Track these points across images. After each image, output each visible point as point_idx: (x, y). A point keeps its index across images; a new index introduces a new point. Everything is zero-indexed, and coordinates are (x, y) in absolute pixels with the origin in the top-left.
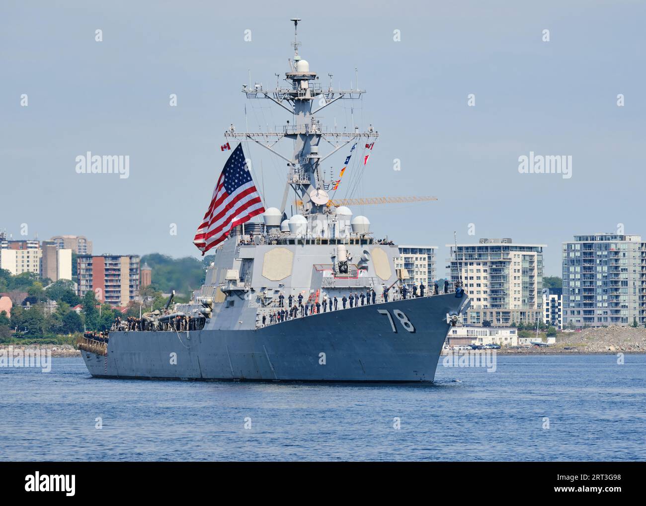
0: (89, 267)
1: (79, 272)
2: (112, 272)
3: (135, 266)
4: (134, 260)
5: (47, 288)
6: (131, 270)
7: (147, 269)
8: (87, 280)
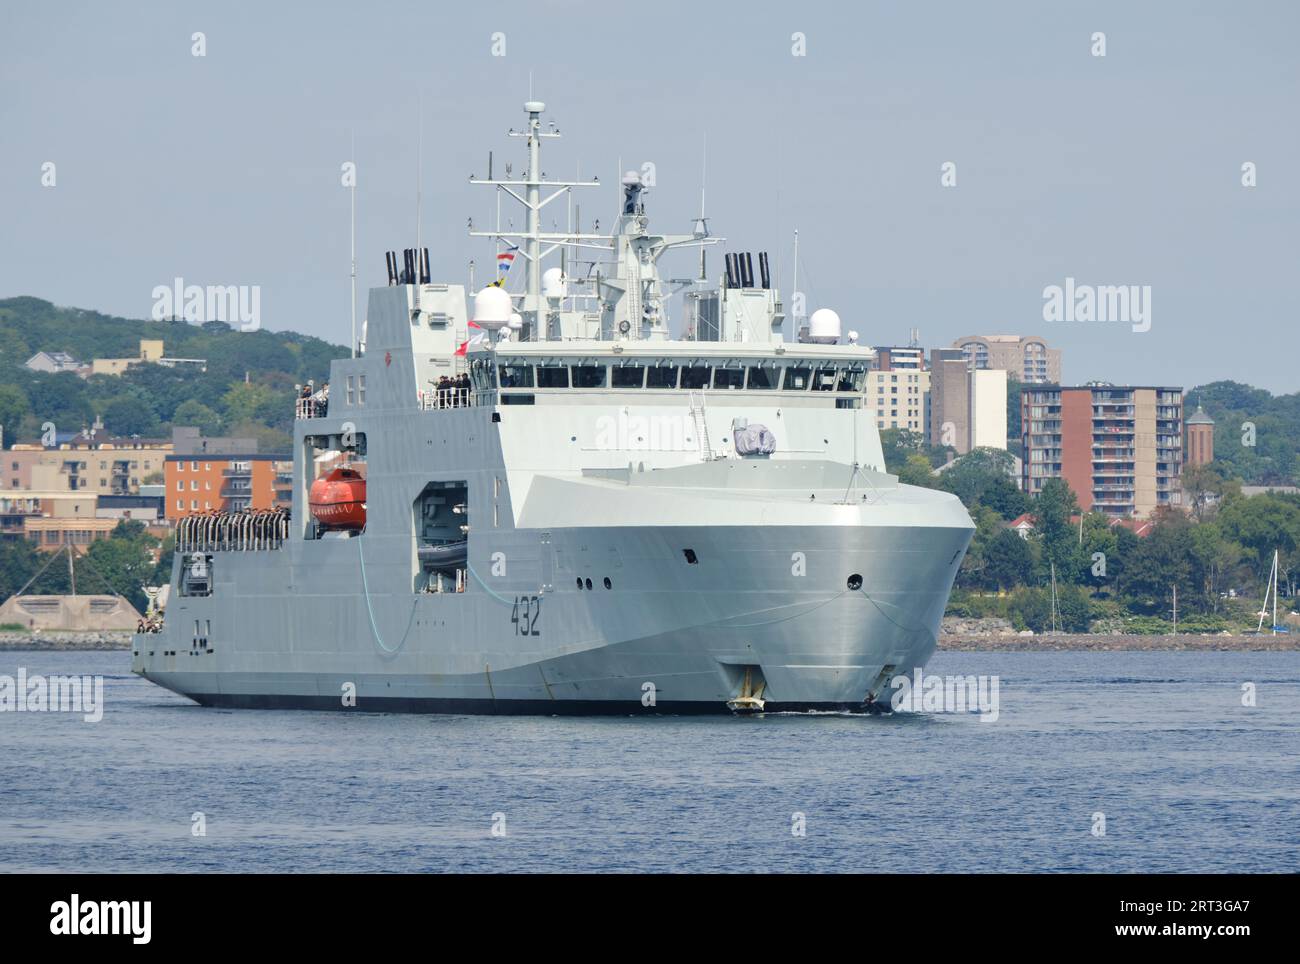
0: (1051, 416)
1: (1025, 430)
2: (1114, 430)
3: (1170, 415)
4: (1168, 400)
5: (942, 472)
6: (1161, 424)
7: (1201, 420)
8: (1047, 451)
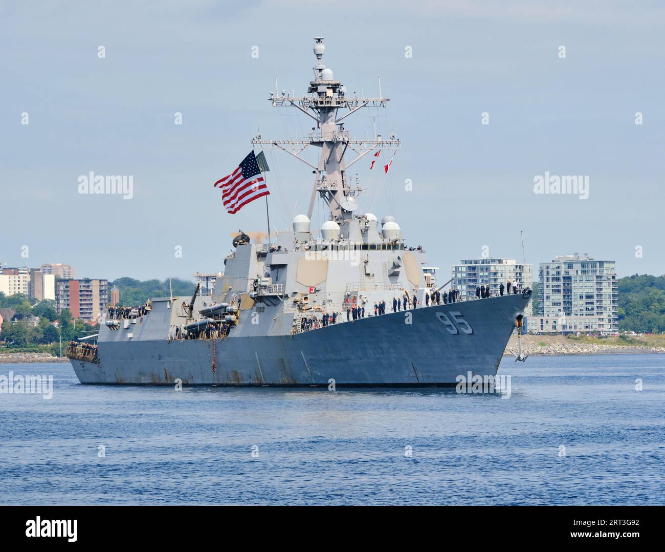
0: (66, 289)
1: (59, 293)
2: (86, 293)
3: (103, 288)
4: (103, 283)
5: (34, 307)
6: (101, 291)
7: (115, 290)
8: (65, 300)
